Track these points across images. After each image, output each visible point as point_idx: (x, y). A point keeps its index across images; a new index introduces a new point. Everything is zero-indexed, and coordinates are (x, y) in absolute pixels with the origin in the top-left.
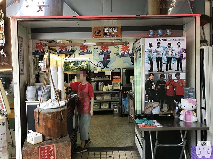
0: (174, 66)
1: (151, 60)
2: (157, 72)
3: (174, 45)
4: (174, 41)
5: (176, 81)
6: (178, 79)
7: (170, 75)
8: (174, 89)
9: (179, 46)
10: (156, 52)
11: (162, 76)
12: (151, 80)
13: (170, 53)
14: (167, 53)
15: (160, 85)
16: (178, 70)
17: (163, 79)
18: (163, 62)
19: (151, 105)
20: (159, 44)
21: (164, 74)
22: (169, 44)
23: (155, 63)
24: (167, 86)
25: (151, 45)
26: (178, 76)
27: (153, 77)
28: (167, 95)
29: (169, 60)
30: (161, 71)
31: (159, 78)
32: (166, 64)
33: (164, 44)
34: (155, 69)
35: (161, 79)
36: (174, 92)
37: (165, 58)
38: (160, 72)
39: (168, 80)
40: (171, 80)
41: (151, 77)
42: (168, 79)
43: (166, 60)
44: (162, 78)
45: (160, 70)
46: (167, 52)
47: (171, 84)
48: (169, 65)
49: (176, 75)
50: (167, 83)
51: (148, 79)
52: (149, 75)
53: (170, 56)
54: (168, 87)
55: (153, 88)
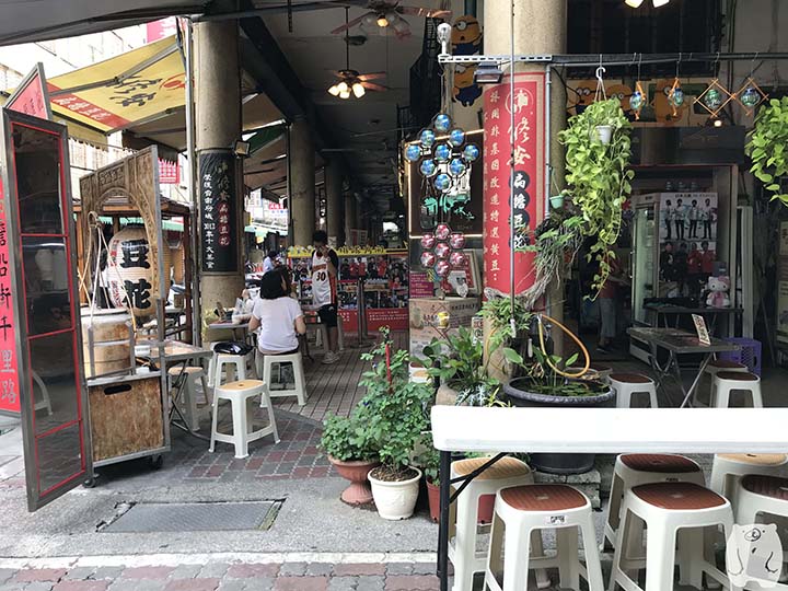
0: (700, 232)
1: (668, 222)
3: (701, 203)
4: (700, 198)
6: (705, 250)
7: (694, 245)
8: (700, 264)
9: (708, 205)
10: (676, 212)
11: (683, 245)
12: (668, 252)
13: (695, 213)
14: (691, 214)
15: (679, 258)
16: (705, 237)
17: (685, 250)
18: (685, 226)
19: (667, 285)
20: (680, 201)
22: (695, 202)
23: (673, 228)
24: (689, 260)
25: (669, 203)
26: (705, 246)
27: (671, 247)
28: (689, 272)
29: (693, 223)
30: (682, 239)
32: (689, 229)
33: (687, 201)
34: (674, 235)
35: (681, 249)
36: (699, 267)
39: (691, 252)
40: (695, 251)
41: (669, 247)
44: (683, 248)
45: (680, 237)
46: (691, 212)
47: (696, 257)
48: (693, 230)
49: (702, 245)
50: (690, 255)
52: (666, 244)
53: (695, 218)
54: (691, 261)
55: (670, 262)
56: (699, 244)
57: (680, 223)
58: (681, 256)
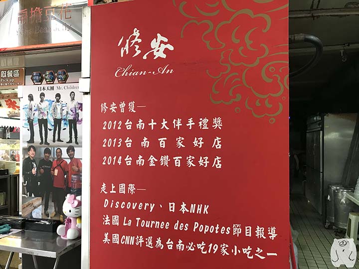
0: (65, 135)
1: (30, 122)
2: (39, 145)
3: (65, 98)
4: (64, 90)
5: (68, 161)
6: (71, 157)
7: (59, 150)
8: (65, 176)
9: (73, 99)
10: (39, 109)
11: (47, 151)
12: (32, 159)
13: (59, 111)
14: (54, 111)
15: (43, 167)
16: (71, 141)
17: (49, 157)
18: (49, 126)
19: (30, 201)
20: (42, 95)
21: (50, 148)
22: (58, 95)
23: (36, 128)
24: (54, 170)
25: (31, 98)
26: (71, 153)
27: (34, 152)
28: (54, 186)
29: (57, 122)
30: (46, 143)
31: (43, 156)
32: (53, 131)
33: (50, 95)
34: (37, 138)
35: (45, 156)
36: (65, 181)
37: (51, 121)
38: (43, 145)
39: (56, 160)
40: (60, 160)
41: (32, 153)
42: (56, 156)
43: (53, 124)
44: (47, 155)
45: (44, 142)
46: (55, 109)
47: (61, 167)
48: (57, 132)
49: (68, 151)
50: (55, 164)
51: (27, 157)
52: (29, 149)
53: (59, 117)
54: (56, 171)
55: (34, 171)
56: (64, 150)
57: (43, 122)
58: (46, 164)
